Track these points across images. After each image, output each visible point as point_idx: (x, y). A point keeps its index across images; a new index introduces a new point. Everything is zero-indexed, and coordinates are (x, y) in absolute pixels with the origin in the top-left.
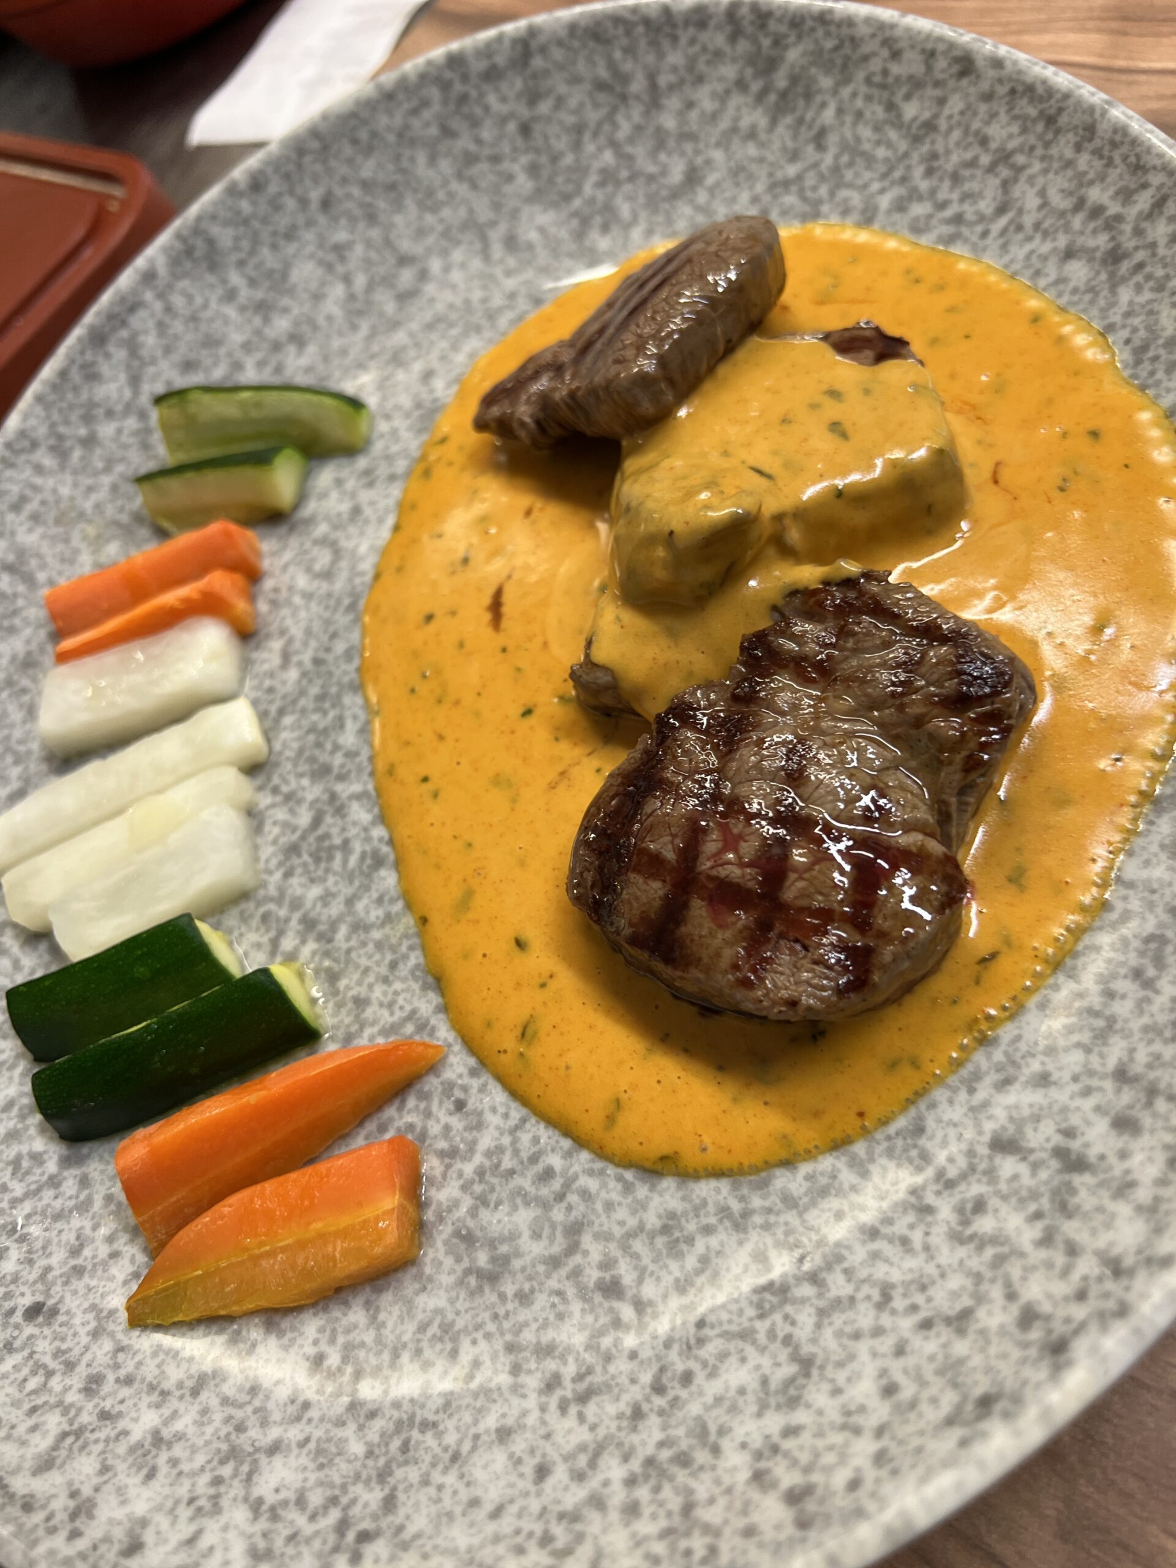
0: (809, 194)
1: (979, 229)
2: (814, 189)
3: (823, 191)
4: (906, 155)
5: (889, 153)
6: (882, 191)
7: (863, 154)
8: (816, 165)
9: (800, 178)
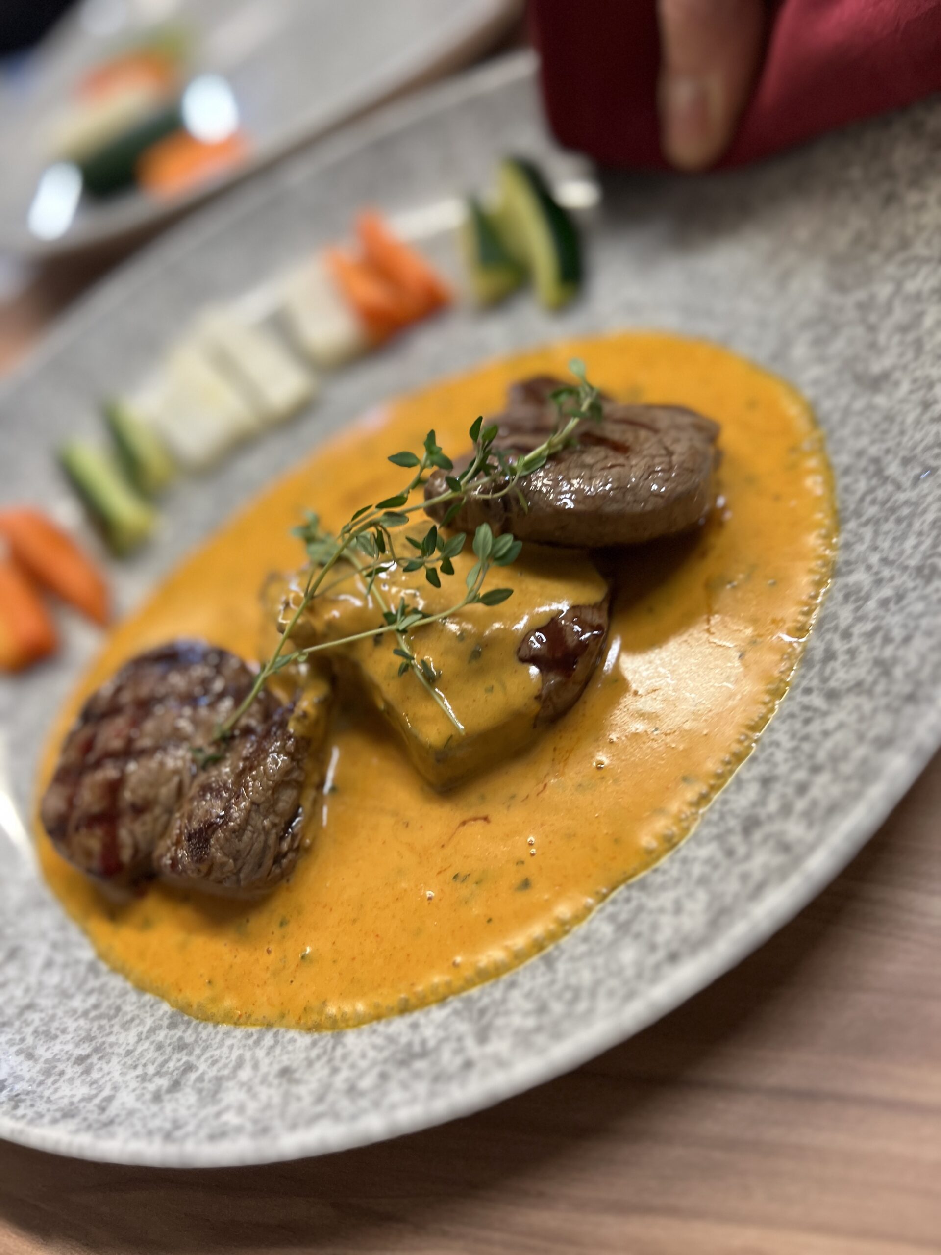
0: (869, 499)
1: (815, 683)
2: (873, 502)
3: (872, 511)
4: (905, 568)
5: (909, 551)
6: (869, 568)
7: (910, 525)
8: (899, 487)
9: (885, 480)
